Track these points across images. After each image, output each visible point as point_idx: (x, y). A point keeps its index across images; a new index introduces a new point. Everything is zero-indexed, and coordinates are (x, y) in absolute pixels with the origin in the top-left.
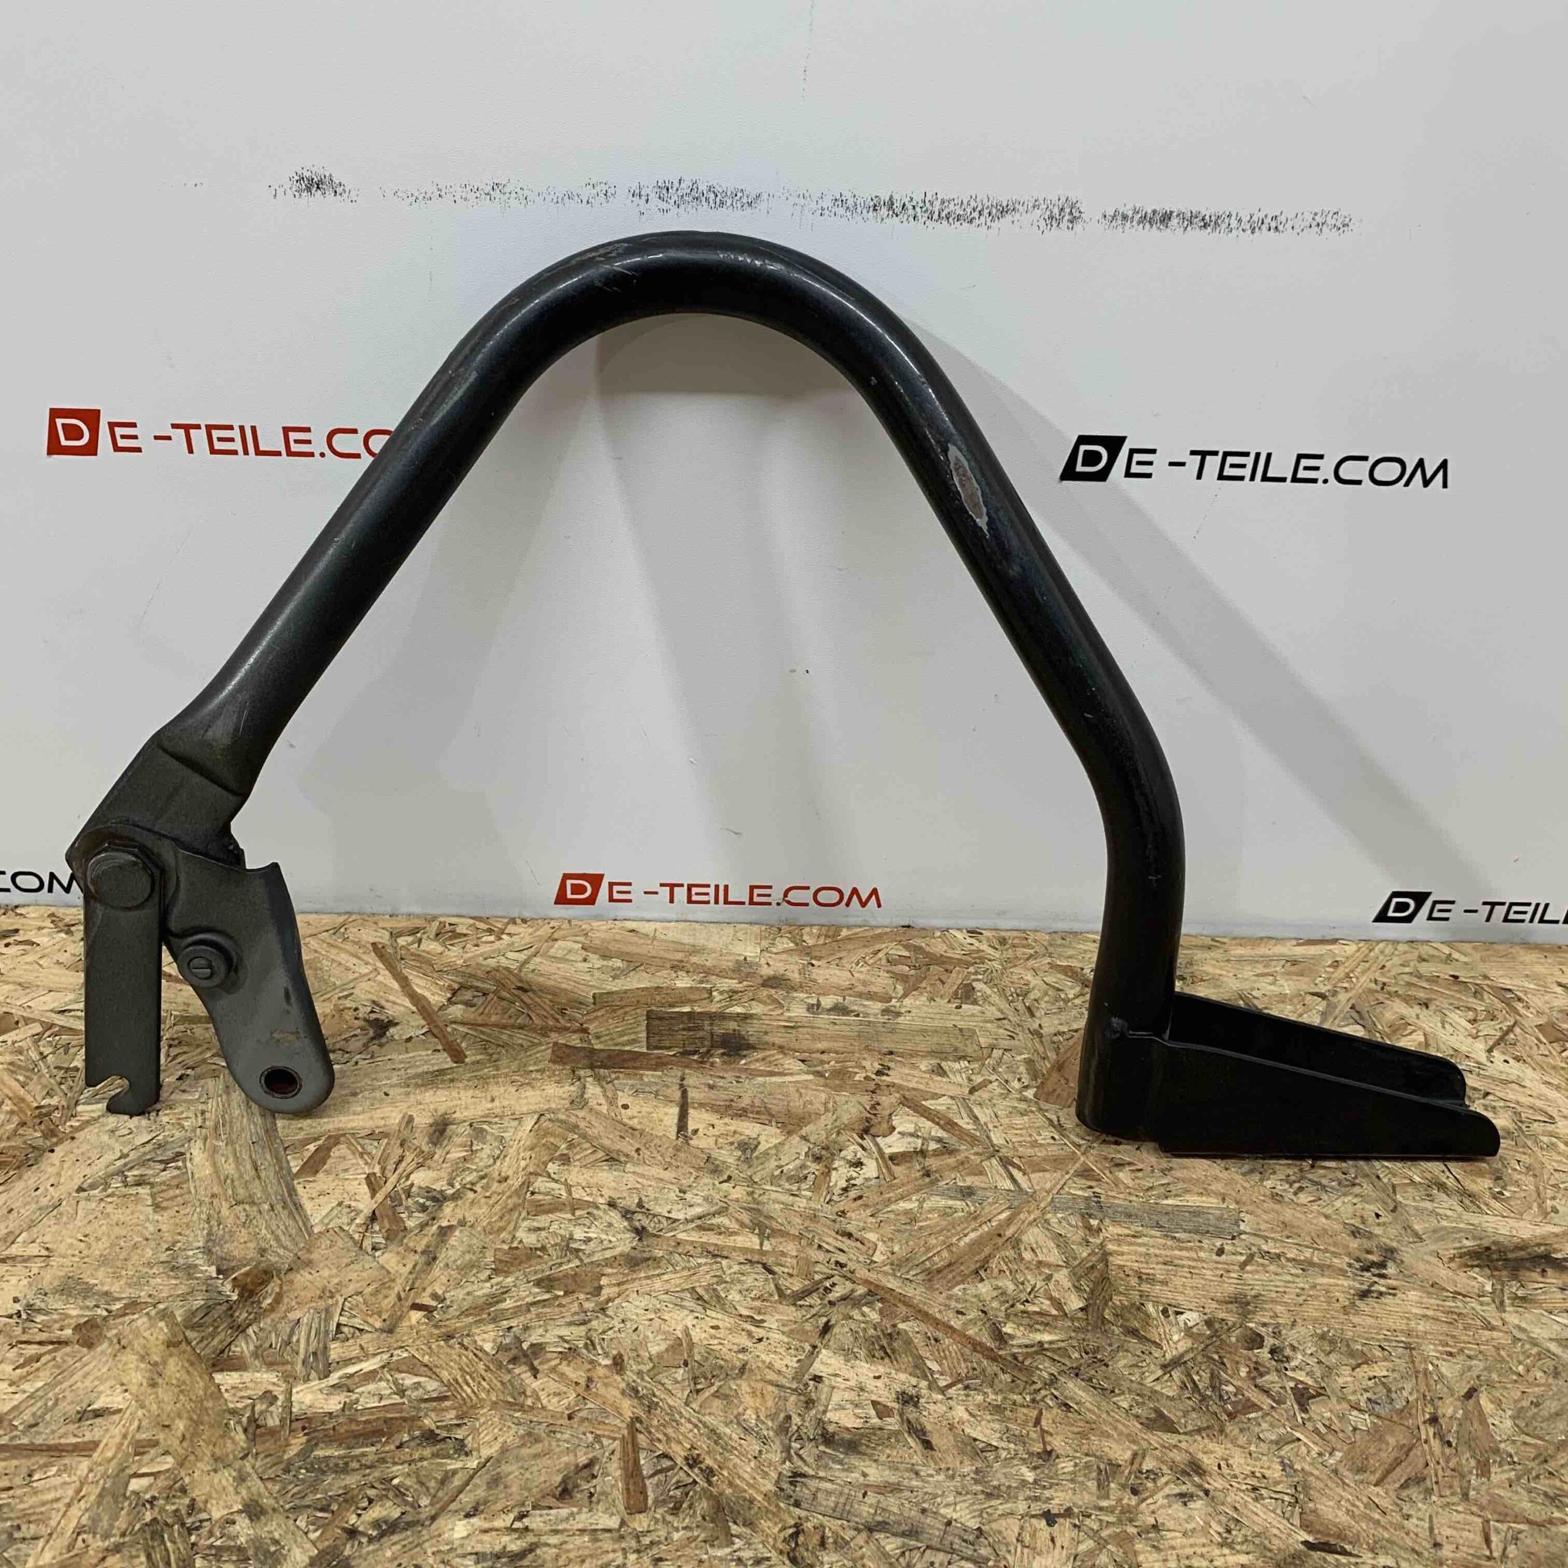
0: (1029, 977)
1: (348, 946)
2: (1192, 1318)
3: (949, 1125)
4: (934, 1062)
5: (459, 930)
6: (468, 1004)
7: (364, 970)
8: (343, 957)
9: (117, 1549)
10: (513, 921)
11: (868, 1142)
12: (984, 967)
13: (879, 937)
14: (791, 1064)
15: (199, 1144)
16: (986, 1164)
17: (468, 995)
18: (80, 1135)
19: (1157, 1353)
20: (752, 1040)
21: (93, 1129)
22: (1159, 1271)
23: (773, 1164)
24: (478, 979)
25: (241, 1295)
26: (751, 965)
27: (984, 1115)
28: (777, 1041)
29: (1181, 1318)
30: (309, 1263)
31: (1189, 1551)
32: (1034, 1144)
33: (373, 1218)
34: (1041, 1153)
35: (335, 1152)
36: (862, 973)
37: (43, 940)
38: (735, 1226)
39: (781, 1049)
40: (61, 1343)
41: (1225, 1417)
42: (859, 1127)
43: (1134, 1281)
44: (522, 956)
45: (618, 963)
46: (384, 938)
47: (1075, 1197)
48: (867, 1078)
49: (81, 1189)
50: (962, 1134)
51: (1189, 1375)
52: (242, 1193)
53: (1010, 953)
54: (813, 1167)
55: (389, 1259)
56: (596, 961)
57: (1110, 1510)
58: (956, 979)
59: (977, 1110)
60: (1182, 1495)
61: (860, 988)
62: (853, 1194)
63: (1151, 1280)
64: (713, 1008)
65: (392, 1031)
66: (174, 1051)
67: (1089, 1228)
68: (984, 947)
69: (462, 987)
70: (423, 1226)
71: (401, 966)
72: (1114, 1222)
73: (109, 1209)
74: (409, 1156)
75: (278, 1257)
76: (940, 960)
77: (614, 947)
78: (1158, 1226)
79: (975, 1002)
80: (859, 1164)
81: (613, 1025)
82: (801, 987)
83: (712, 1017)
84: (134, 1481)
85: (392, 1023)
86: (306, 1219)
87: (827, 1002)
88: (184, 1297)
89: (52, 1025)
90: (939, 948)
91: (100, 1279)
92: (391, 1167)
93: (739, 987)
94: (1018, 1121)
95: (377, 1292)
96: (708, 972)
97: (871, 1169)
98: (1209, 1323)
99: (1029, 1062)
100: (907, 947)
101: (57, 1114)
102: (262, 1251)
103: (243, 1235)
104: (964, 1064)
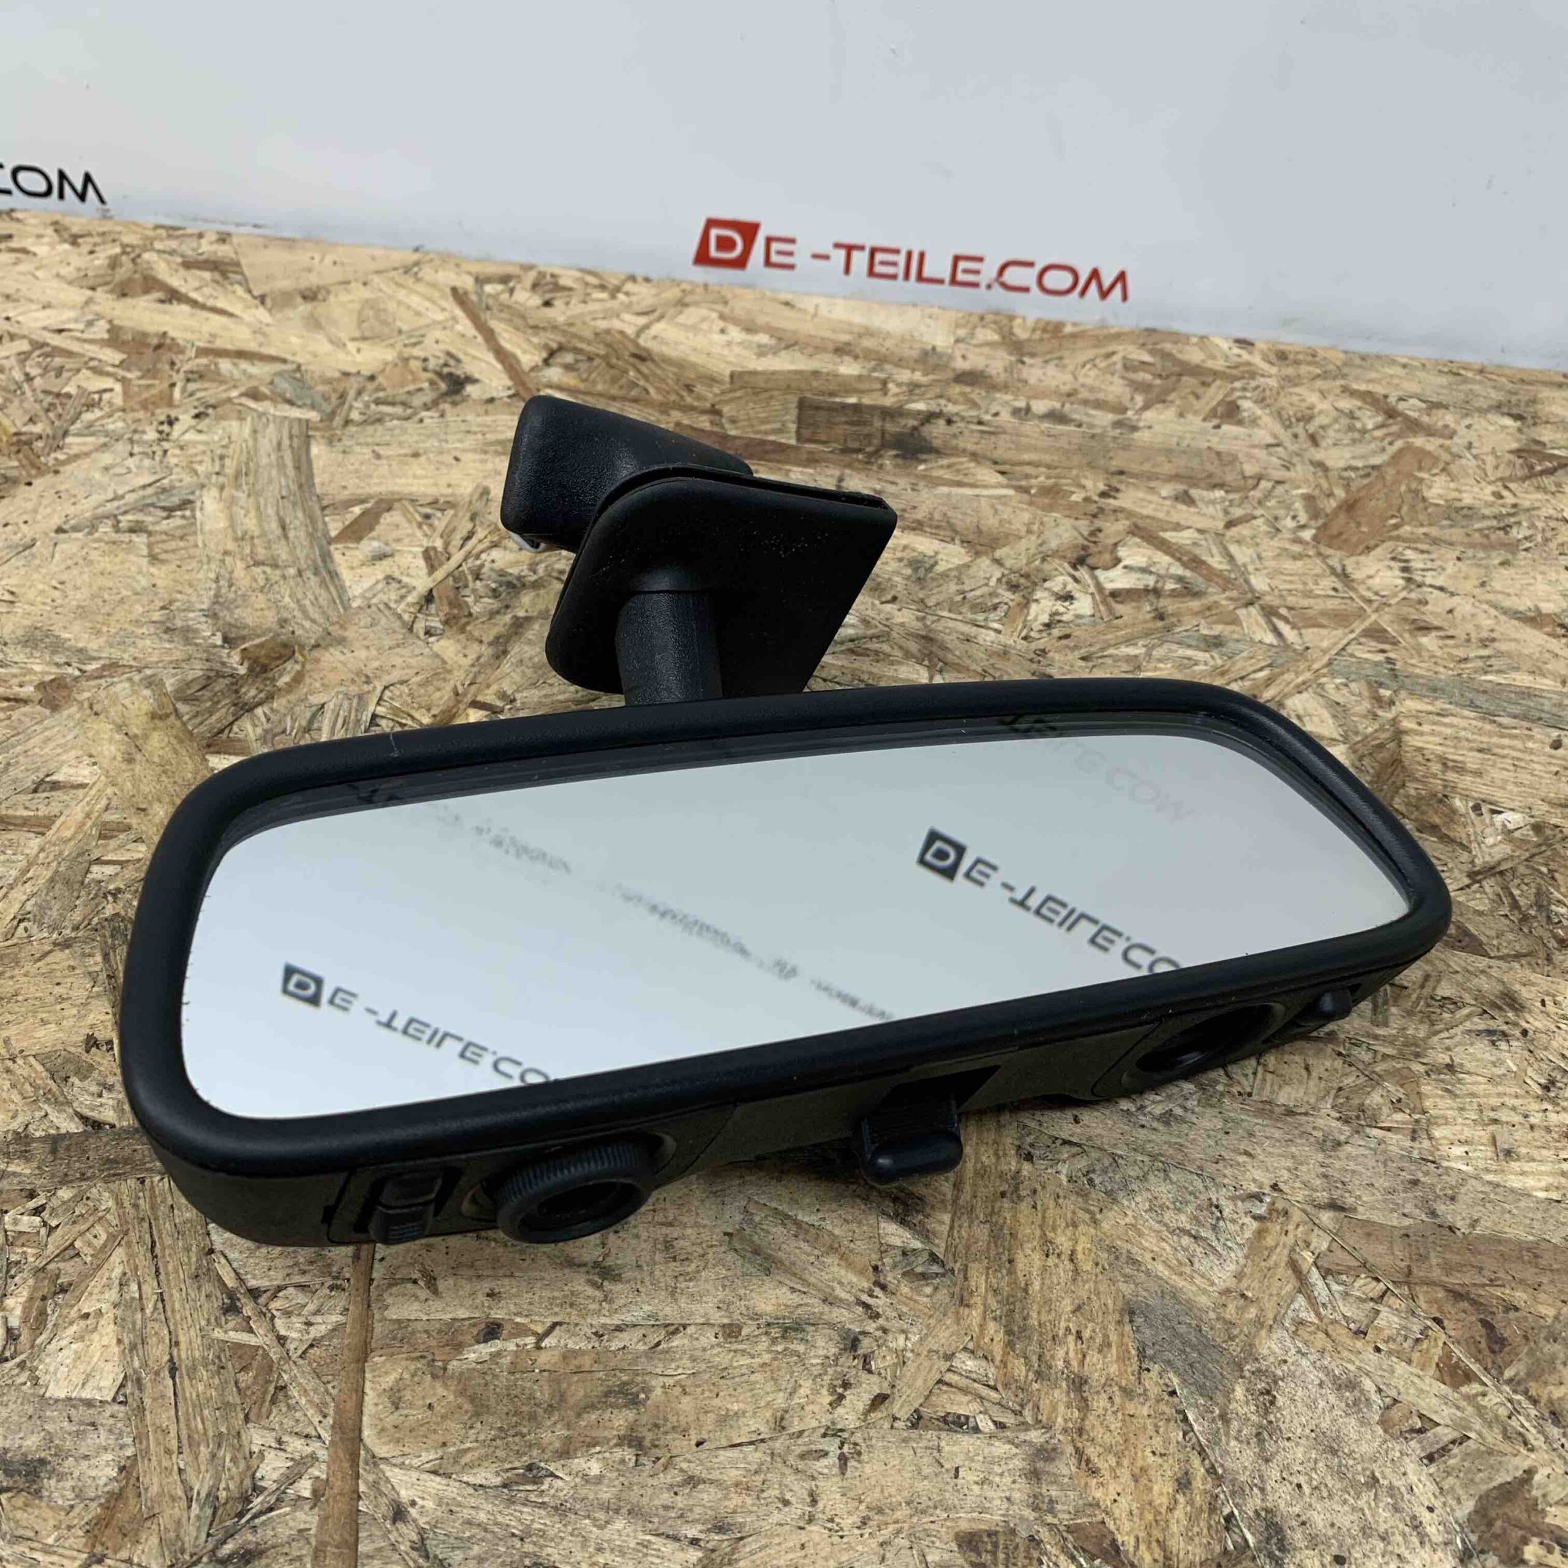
0: (1313, 398)
1: (420, 288)
2: (1513, 819)
3: (1195, 563)
4: (1181, 487)
5: (563, 282)
6: (568, 367)
7: (440, 316)
8: (415, 301)
9: (66, 944)
10: (633, 278)
11: (1083, 573)
12: (1253, 384)
13: (1117, 337)
14: (987, 475)
15: (214, 492)
16: (1242, 612)
17: (569, 358)
18: (67, 469)
19: (1465, 857)
20: (937, 443)
21: (85, 463)
22: (1472, 760)
23: (953, 587)
24: (581, 339)
25: (251, 670)
26: (941, 356)
27: (1242, 554)
28: (970, 447)
29: (1498, 819)
30: (341, 641)
31: (1495, 1101)
32: (1308, 594)
33: (429, 598)
34: (1319, 605)
35: (387, 519)
36: (1089, 377)
37: (42, 250)
38: (898, 653)
39: (974, 456)
40: (19, 701)
41: (1553, 944)
42: (1072, 555)
43: (1436, 768)
44: (642, 321)
45: (763, 338)
46: (467, 283)
47: (1362, 661)
48: (1087, 500)
49: (60, 530)
50: (1211, 575)
51: (1506, 888)
52: (262, 553)
53: (1290, 371)
54: (1007, 596)
55: (447, 647)
56: (735, 334)
57: (1390, 1041)
58: (1215, 394)
59: (1233, 549)
60: (1490, 1032)
61: (1084, 394)
62: (1056, 632)
63: (1460, 769)
64: (888, 401)
65: (469, 389)
66: (192, 386)
67: (1378, 700)
68: (1257, 360)
69: (561, 348)
70: (493, 614)
71: (485, 316)
72: (1411, 693)
73: (94, 555)
74: (481, 533)
75: (306, 630)
76: (1195, 371)
77: (761, 320)
78: (1472, 705)
79: (1240, 423)
80: (1068, 597)
81: (754, 410)
82: (1005, 388)
83: (887, 413)
84: (95, 868)
85: (470, 380)
86: (341, 589)
87: (1040, 406)
88: (177, 665)
89: (45, 344)
90: (1194, 356)
91: (76, 634)
92: (457, 541)
93: (924, 380)
94: (1289, 565)
95: (426, 683)
96: (881, 360)
97: (1084, 605)
98: (1537, 828)
99: (1309, 499)
100: (1152, 352)
101: (40, 444)
102: (283, 622)
103: (260, 601)
104: (1219, 494)
